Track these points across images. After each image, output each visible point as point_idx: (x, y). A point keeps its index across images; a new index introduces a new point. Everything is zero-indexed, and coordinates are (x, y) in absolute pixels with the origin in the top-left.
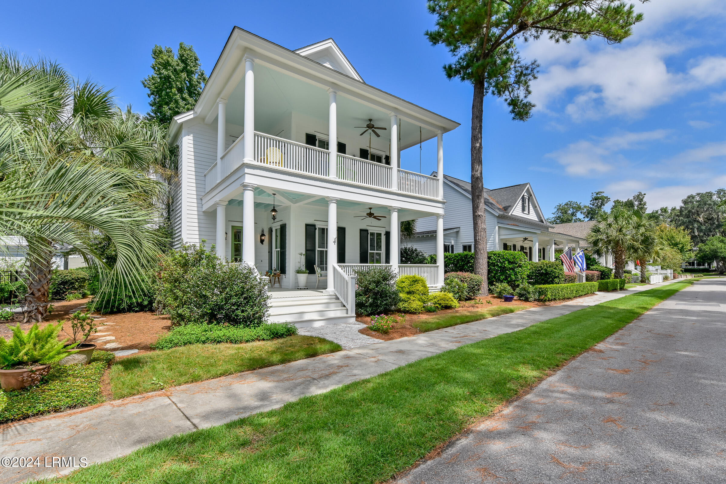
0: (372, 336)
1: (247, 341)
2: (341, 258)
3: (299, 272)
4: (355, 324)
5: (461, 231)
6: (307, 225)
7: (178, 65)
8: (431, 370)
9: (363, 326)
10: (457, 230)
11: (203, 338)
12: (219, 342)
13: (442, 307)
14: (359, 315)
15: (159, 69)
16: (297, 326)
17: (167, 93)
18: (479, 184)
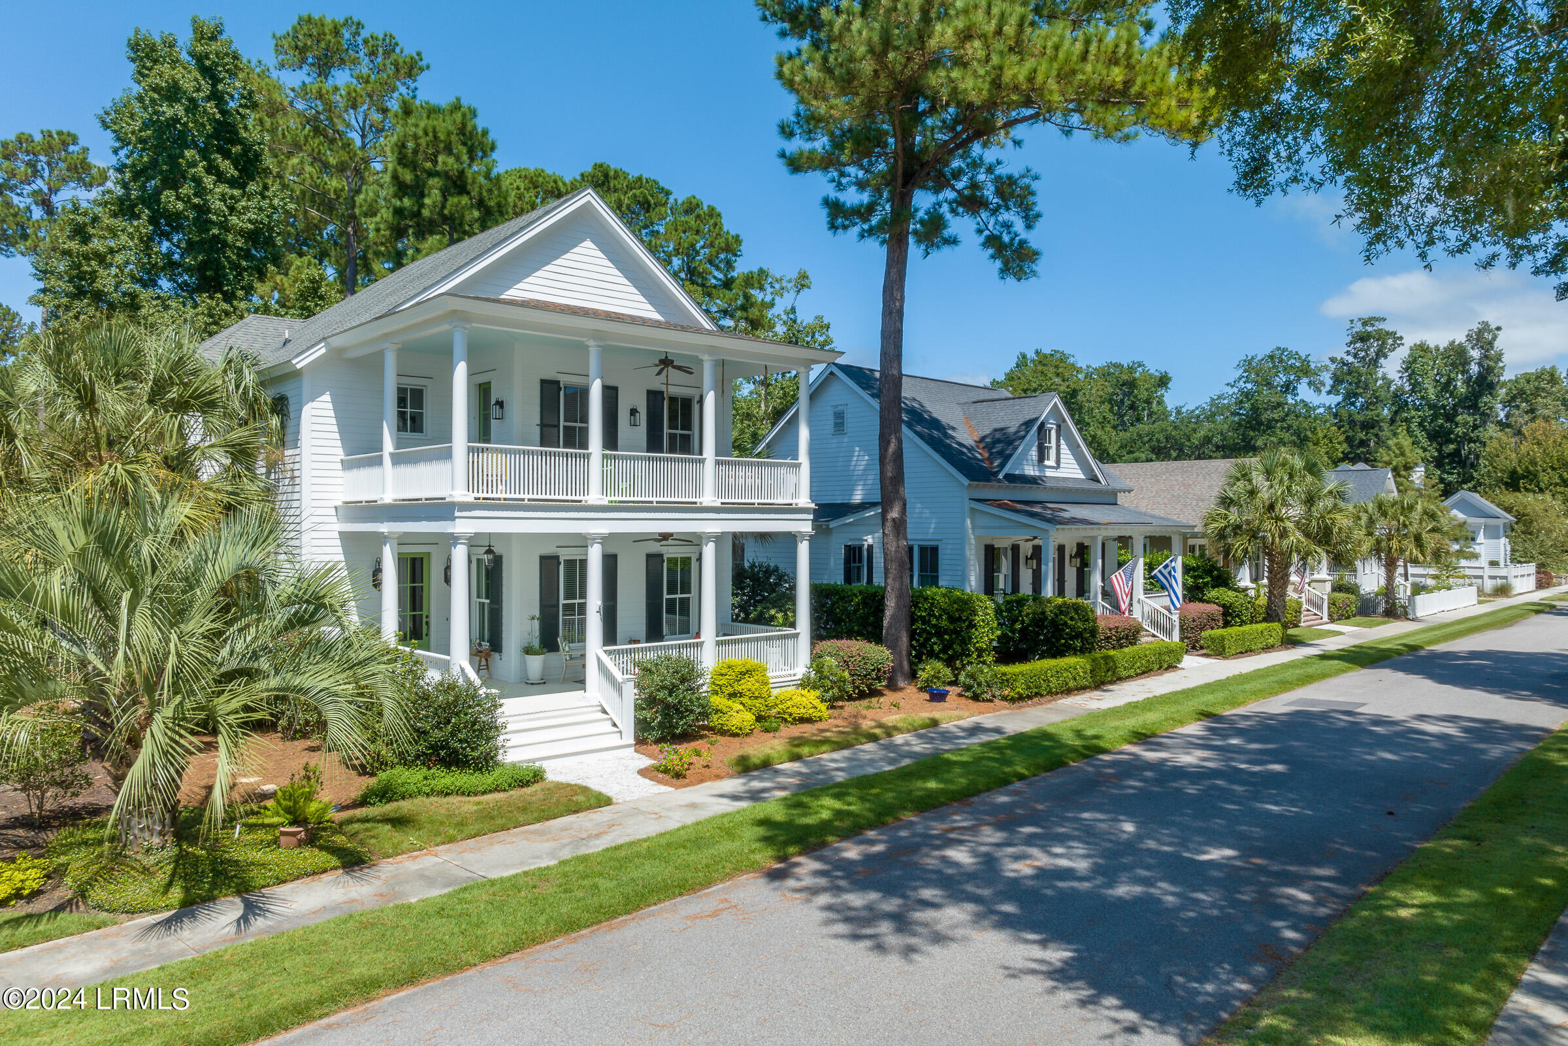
0: (660, 782)
1: (484, 793)
2: (610, 636)
3: (528, 651)
4: (633, 759)
6: (542, 558)
7: (198, 90)
8: (720, 828)
9: (646, 762)
11: (427, 789)
12: (447, 794)
13: (794, 719)
14: (640, 742)
15: (153, 101)
16: (545, 765)
17: (169, 156)
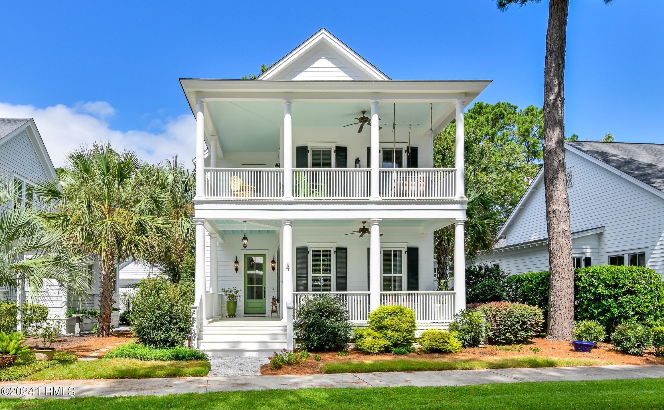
5: (606, 232)
6: (298, 249)
10: (599, 231)
18: (553, 160)
